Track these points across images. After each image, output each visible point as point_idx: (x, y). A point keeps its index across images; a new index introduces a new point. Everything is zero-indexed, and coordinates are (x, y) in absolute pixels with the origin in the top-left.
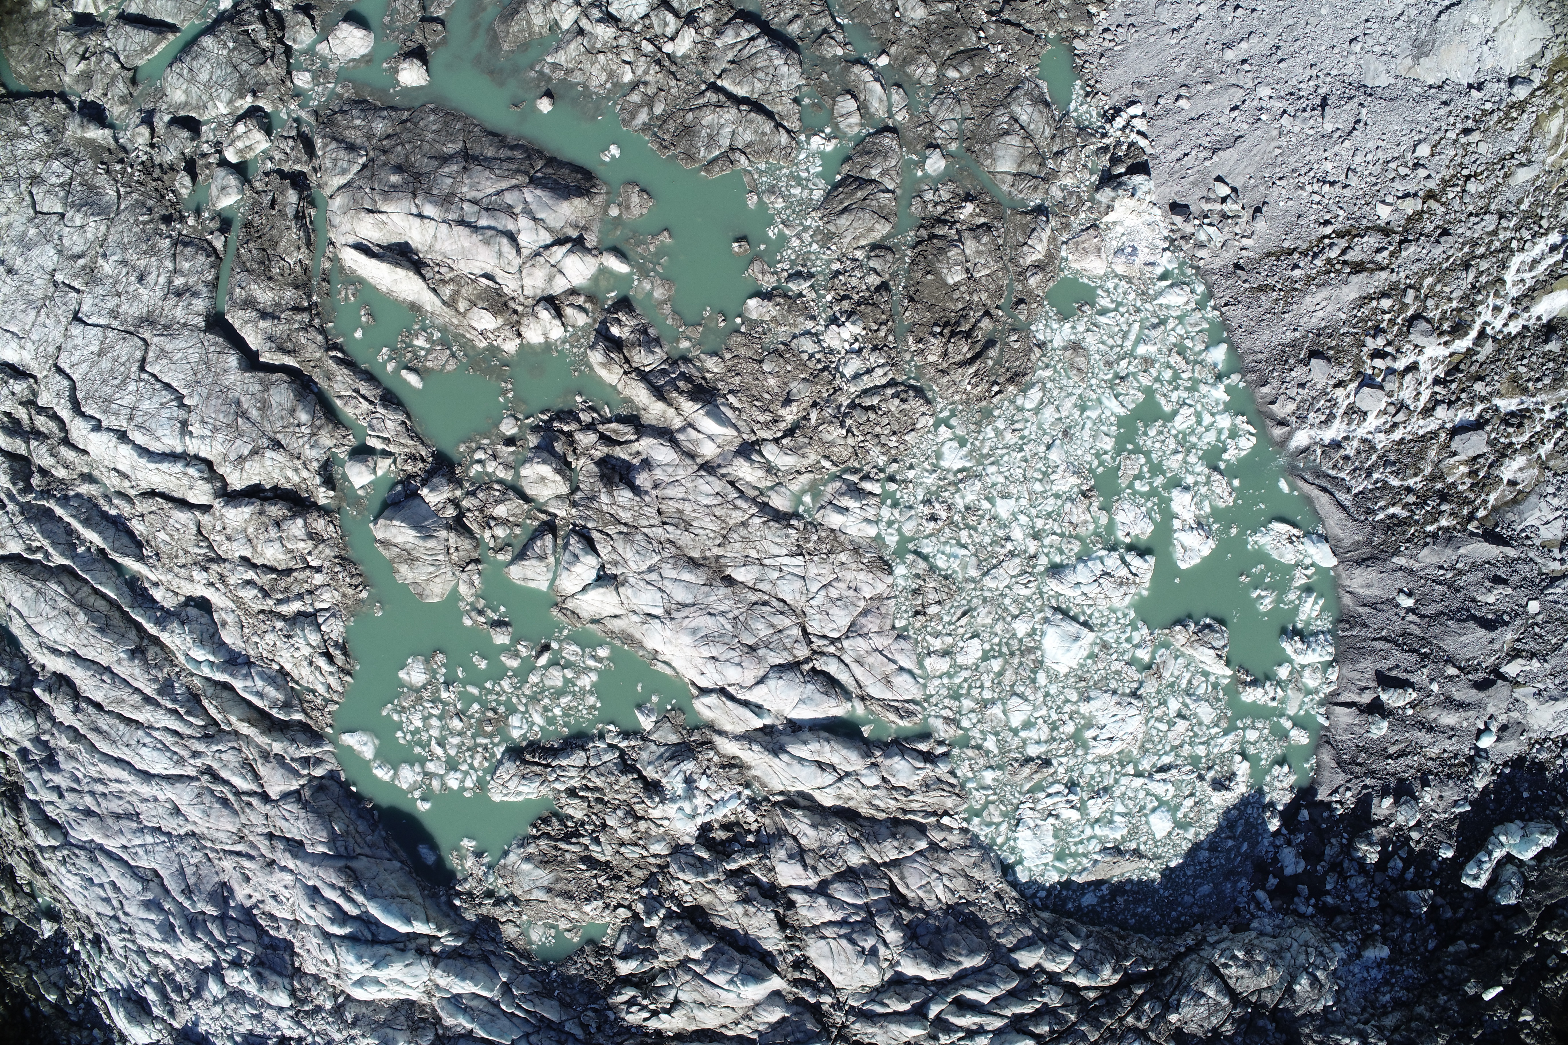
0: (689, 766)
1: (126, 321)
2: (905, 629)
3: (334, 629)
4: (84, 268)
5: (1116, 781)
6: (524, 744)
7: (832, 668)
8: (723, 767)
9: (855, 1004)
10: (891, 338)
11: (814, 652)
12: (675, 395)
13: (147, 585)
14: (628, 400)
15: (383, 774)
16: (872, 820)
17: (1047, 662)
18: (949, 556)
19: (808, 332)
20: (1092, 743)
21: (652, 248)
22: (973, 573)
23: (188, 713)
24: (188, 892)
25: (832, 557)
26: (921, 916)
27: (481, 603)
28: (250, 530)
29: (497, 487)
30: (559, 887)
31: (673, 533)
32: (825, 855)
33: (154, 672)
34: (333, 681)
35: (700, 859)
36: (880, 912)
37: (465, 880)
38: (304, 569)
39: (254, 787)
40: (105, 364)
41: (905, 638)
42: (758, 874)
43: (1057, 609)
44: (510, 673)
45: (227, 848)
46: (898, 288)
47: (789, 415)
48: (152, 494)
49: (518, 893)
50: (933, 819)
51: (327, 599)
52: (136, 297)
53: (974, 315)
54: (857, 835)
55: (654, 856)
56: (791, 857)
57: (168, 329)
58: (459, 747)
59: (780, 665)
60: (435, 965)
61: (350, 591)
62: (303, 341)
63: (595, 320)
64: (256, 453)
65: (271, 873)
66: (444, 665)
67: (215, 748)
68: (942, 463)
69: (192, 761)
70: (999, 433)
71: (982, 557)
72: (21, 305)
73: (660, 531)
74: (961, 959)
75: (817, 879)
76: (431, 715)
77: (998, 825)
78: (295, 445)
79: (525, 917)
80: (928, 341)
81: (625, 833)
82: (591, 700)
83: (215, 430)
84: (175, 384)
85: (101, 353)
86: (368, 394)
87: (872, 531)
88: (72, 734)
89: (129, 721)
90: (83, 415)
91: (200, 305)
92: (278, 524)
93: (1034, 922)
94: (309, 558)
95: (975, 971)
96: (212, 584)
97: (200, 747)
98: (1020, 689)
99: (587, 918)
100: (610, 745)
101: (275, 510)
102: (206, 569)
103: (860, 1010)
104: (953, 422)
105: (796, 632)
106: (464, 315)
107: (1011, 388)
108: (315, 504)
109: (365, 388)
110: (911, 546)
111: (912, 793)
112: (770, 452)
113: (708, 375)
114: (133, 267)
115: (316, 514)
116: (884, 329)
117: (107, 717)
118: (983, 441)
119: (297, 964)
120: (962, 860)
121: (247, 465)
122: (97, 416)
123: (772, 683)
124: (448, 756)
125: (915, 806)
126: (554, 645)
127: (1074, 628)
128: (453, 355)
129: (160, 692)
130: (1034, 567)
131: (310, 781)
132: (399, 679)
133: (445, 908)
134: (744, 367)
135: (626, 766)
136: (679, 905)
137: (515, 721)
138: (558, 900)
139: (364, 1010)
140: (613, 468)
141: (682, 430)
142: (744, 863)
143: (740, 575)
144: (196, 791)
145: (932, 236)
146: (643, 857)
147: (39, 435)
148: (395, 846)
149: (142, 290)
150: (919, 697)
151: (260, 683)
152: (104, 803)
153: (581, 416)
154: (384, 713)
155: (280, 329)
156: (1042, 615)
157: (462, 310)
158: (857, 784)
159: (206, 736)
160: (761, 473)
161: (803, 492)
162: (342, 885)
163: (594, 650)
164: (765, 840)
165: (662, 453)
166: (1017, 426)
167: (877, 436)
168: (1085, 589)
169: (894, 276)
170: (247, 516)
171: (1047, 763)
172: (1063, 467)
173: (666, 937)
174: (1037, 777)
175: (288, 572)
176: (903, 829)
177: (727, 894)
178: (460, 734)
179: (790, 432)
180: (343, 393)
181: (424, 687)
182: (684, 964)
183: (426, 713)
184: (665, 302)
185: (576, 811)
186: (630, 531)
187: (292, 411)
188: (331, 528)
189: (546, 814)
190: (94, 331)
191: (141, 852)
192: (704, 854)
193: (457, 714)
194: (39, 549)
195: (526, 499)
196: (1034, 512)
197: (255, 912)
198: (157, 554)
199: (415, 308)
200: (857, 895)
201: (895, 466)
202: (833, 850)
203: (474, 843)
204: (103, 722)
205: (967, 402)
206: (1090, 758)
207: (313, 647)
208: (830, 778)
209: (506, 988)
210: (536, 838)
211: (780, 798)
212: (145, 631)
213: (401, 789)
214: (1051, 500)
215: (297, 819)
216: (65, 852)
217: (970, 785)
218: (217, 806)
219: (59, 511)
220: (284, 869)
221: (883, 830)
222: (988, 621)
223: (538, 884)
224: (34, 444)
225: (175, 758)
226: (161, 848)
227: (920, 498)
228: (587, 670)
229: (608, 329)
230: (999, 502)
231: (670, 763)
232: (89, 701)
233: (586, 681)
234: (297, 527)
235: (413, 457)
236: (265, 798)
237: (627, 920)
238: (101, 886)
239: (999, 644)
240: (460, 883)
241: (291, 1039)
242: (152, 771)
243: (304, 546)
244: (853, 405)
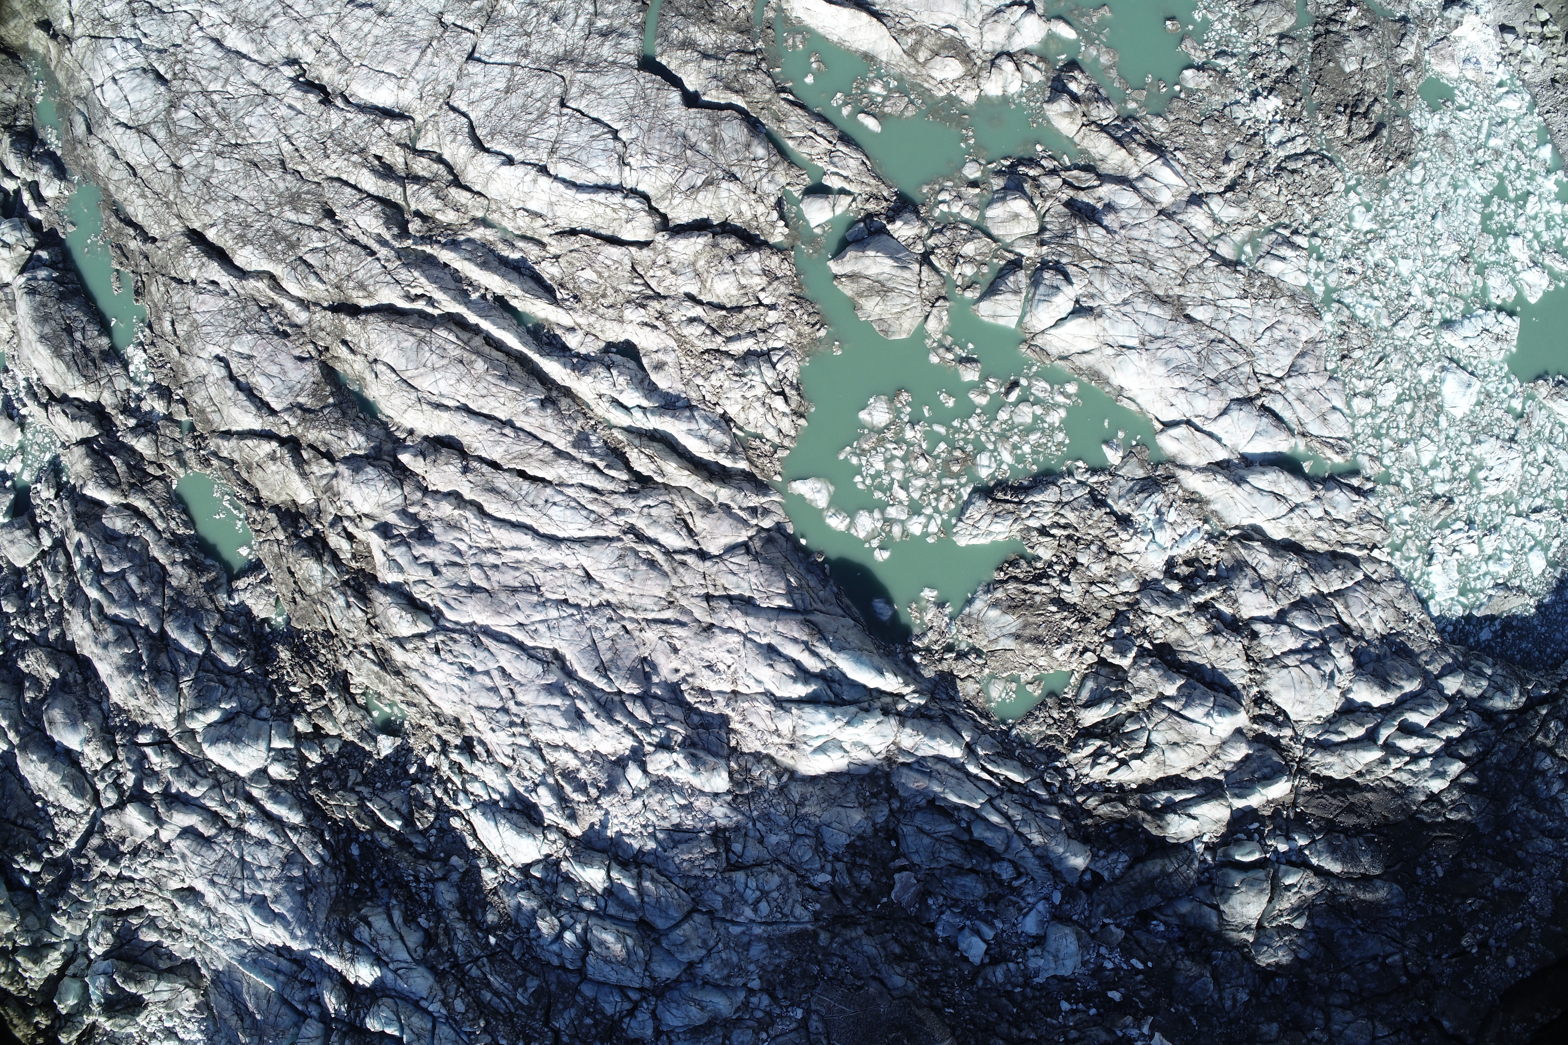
0: (1158, 498)
1: (538, 59)
2: (1334, 371)
3: (790, 367)
4: (480, 10)
5: (1503, 520)
6: (992, 483)
7: (1278, 406)
8: (1186, 501)
9: (1311, 736)
10: (1305, 113)
11: (1263, 390)
12: (1134, 145)
13: (558, 332)
14: (1085, 152)
15: (837, 523)
16: (1315, 553)
17: (1447, 407)
18: (1367, 306)
19: (1237, 102)
20: (1484, 484)
21: (1095, 20)
22: (1386, 323)
23: (608, 466)
24: (603, 670)
25: (1274, 301)
26: (1364, 644)
27: (949, 341)
28: (701, 263)
29: (962, 226)
30: (1028, 632)
31: (1139, 270)
32: (1282, 584)
33: (568, 423)
34: (786, 424)
35: (1169, 593)
36: (1333, 639)
37: (924, 634)
38: (757, 306)
39: (689, 544)
40: (515, 100)
41: (1336, 379)
42: (1222, 607)
43: (1451, 360)
44: (978, 411)
45: (650, 616)
46: (1305, 71)
47: (1230, 171)
48: (573, 232)
49: (981, 643)
50: (1366, 552)
51: (783, 337)
52: (549, 36)
53: (1368, 100)
54: (1306, 566)
55: (1123, 594)
56: (1254, 586)
57: (593, 66)
58: (923, 489)
59: (1238, 400)
60: (902, 724)
61: (807, 329)
62: (752, 81)
63: (1048, 78)
64: (711, 184)
65: (709, 639)
66: (908, 404)
67: (643, 503)
68: (1354, 225)
69: (614, 519)
70: (1396, 203)
71: (1391, 309)
72: (399, 45)
73: (1129, 267)
74: (1402, 683)
75: (1276, 609)
76: (893, 457)
77: (1415, 559)
78: (752, 179)
79: (987, 671)
80: (1334, 119)
81: (1098, 570)
82: (1060, 437)
83: (661, 160)
84: (606, 119)
85: (508, 90)
86: (826, 134)
87: (1303, 280)
88: (453, 501)
89: (534, 479)
90: (487, 151)
91: (631, 44)
92: (732, 258)
93: (1452, 651)
94: (762, 296)
95: (1413, 695)
96: (646, 324)
97: (625, 503)
98: (1427, 431)
99: (1055, 665)
100: (1079, 482)
101: (730, 244)
102: (644, 307)
103: (1317, 740)
104: (1360, 189)
105: (1247, 369)
106: (924, 65)
107: (1401, 164)
108: (766, 243)
109: (820, 128)
110: (1335, 296)
111: (1348, 525)
112: (1216, 204)
113: (1155, 134)
114: (545, 9)
115: (768, 251)
116: (1299, 104)
117: (507, 475)
118: (1383, 208)
119: (733, 743)
120: (1392, 591)
121: (701, 196)
122: (507, 151)
123: (1235, 414)
124: (911, 500)
125: (1350, 539)
126: (1023, 382)
127: (1465, 376)
128: (911, 102)
129: (575, 445)
130: (1431, 320)
131: (758, 532)
132: (859, 420)
133: (903, 666)
134: (1185, 128)
135: (1097, 500)
136: (1151, 642)
137: (983, 459)
138: (1027, 646)
139: (811, 789)
140: (1079, 210)
141: (1139, 179)
142: (1208, 596)
143: (1200, 313)
144: (617, 553)
145: (1328, 32)
146: (1112, 596)
147: (417, 179)
148: (848, 602)
149: (558, 30)
150: (1348, 435)
151: (705, 426)
152: (495, 576)
153: (1043, 162)
154: (842, 457)
155: (727, 69)
156: (1439, 364)
157: (921, 60)
158: (1305, 515)
159: (631, 492)
160: (1209, 222)
161: (1244, 243)
162: (805, 638)
163: (1062, 386)
164: (1225, 574)
165: (1125, 198)
166: (1408, 197)
167: (1302, 196)
168: (1472, 342)
169: (1301, 62)
170: (699, 247)
171: (1451, 501)
172: (1446, 235)
173: (1143, 674)
174: (1444, 513)
175: (740, 309)
176: (1342, 562)
177: (1198, 626)
178: (926, 475)
179: (1230, 188)
180: (796, 134)
181: (887, 427)
182: (1158, 702)
183: (888, 455)
184: (1111, 67)
185: (1045, 552)
186: (1105, 267)
187: (748, 146)
188: (785, 265)
189: (1013, 557)
190: (499, 69)
191: (542, 628)
192: (1175, 587)
193: (923, 455)
194: (418, 297)
195: (995, 240)
196: (1428, 272)
197: (683, 687)
198: (575, 297)
199: (868, 58)
200: (1313, 622)
201: (1318, 224)
202: (1289, 580)
203: (935, 593)
204: (502, 481)
205: (1368, 173)
206: (1483, 497)
207: (769, 387)
208: (1283, 509)
209: (970, 749)
210: (1003, 582)
211: (1236, 532)
212: (553, 382)
213: (857, 539)
214: (1439, 263)
215: (748, 571)
216: (440, 638)
217: (1393, 520)
218: (643, 568)
219: (445, 256)
220: (730, 630)
221: (1325, 562)
222: (1400, 367)
223: (1005, 631)
224: (411, 188)
225: (593, 516)
226: (569, 621)
227: (1339, 254)
228: (1056, 406)
229: (1065, 86)
230: (1400, 260)
231: (1142, 495)
232: (481, 460)
233: (1055, 417)
234: (754, 261)
235: (873, 196)
236: (703, 555)
237: (1090, 666)
238: (487, 673)
239: (1409, 389)
240: (918, 638)
241: (725, 829)
242: (561, 534)
243: (758, 281)
244: (1279, 168)
